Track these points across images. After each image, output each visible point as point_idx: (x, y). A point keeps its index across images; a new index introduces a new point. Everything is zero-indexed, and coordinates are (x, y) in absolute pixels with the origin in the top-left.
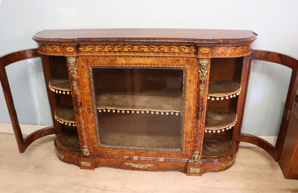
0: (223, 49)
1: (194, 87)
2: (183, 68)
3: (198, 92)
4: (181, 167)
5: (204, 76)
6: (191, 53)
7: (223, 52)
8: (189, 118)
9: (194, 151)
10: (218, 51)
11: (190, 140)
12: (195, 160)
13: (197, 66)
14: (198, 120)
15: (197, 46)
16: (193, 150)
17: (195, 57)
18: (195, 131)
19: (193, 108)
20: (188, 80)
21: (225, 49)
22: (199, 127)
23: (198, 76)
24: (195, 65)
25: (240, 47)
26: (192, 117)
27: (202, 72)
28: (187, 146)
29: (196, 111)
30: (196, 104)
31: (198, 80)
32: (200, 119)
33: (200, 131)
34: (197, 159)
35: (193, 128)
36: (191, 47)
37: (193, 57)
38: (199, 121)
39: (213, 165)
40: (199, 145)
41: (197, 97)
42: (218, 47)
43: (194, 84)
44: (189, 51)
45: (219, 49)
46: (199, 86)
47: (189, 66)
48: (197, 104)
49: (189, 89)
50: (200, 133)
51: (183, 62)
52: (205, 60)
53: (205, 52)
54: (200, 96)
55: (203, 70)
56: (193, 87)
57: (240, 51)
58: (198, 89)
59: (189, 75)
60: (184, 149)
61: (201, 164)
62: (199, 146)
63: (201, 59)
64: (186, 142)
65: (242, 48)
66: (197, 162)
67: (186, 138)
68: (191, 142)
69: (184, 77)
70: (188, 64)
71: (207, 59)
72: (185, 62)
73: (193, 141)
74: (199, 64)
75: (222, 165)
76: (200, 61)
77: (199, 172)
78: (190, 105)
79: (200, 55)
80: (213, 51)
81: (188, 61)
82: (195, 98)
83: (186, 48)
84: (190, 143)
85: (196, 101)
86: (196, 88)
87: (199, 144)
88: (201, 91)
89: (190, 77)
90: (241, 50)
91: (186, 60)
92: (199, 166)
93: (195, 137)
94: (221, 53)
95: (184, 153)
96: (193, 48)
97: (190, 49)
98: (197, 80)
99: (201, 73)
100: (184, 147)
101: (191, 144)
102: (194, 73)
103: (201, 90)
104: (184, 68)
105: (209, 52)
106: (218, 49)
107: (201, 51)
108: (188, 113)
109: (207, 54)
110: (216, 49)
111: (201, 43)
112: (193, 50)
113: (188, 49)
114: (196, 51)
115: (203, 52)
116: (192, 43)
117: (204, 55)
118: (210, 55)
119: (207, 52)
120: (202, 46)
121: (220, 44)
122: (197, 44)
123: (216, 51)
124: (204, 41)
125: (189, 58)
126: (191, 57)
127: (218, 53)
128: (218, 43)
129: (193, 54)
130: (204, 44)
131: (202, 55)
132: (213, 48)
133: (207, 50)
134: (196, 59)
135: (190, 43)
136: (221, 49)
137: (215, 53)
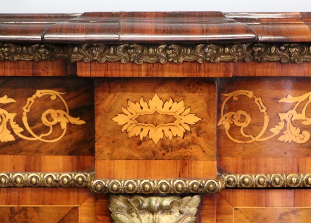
6: (38, 150)
10: (275, 121)
15: (84, 72)
17: (73, 186)
36: (39, 93)
37: (56, 186)
44: (18, 130)
45: (286, 108)
52: (166, 210)
53: (156, 135)
63: (129, 194)
71: (180, 194)
76: (122, 217)
79: (112, 158)
94: (307, 136)
96: (57, 106)
97: (26, 110)
105: (198, 128)
106: (276, 109)
107: (120, 120)
109: (182, 150)
110: (264, 111)
111: (112, 49)
112: (59, 124)
113: (11, 116)
114: (82, 122)
115: (139, 128)
116: (42, 51)
117: (153, 162)
118: (211, 158)
119: (173, 128)
120: (129, 74)
121: (289, 53)
122: (78, 52)
123: (260, 125)
124: (137, 24)
125: (21, 195)
126: (45, 187)
127: (281, 139)
128: (273, 49)
129: (57, 154)
130: (140, 56)
131: (128, 159)
132: (232, 97)
133: (176, 116)
134: (82, 195)
135: (21, 53)
136: (303, 103)
137: (254, 139)
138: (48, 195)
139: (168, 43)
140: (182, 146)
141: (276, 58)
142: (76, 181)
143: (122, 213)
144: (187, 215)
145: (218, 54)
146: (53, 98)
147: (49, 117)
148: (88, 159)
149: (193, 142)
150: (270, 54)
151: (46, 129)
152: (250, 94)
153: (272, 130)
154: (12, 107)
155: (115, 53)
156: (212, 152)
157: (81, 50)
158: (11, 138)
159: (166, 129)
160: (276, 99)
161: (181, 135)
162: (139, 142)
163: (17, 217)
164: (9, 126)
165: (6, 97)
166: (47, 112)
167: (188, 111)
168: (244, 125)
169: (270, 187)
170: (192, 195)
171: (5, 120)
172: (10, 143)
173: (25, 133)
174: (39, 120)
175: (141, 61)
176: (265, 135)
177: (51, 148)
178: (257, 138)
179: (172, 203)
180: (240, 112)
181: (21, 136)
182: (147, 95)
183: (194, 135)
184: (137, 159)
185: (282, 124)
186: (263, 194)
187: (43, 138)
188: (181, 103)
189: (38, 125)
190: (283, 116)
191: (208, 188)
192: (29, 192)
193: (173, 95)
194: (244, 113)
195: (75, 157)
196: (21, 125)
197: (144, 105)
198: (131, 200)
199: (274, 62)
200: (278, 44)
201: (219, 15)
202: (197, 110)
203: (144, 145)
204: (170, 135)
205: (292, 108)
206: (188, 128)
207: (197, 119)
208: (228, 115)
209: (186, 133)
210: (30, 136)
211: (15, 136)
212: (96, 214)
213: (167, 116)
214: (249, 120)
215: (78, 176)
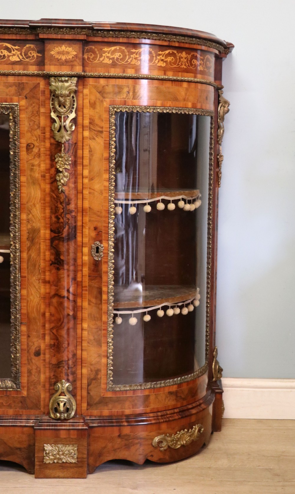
0: (115, 51)
1: (43, 165)
2: (8, 109)
3: (54, 181)
4: (17, 449)
5: (65, 126)
6: (27, 64)
7: (117, 59)
8: (35, 266)
9: (55, 383)
10: (101, 56)
11: (43, 347)
12: (60, 413)
13: (47, 102)
14: (58, 269)
15: (41, 36)
16: (53, 380)
17: (38, 76)
18: (53, 310)
19: (42, 232)
20: (25, 145)
21: (123, 52)
22: (65, 294)
23: (51, 130)
24: (42, 98)
25: (167, 52)
26: (42, 264)
27: (59, 117)
28: (34, 367)
29: (52, 240)
30: (51, 218)
31: (51, 144)
32: (66, 267)
33: (68, 308)
34: (67, 410)
35: (48, 299)
36: (27, 46)
37: (33, 75)
38: (64, 274)
39: (119, 436)
40: (68, 360)
41: (51, 197)
42: (100, 47)
43: (42, 158)
44: (21, 57)
45: (105, 52)
46: (55, 159)
47: (23, 103)
48: (53, 217)
49: (28, 173)
50: (68, 315)
51: (7, 90)
52: (67, 81)
53: (64, 58)
54: (59, 189)
55: (62, 110)
56: (39, 165)
57: (166, 62)
58: (53, 170)
59: (26, 129)
60: (24, 380)
61: (80, 428)
62: (70, 362)
63: (55, 76)
64: (28, 351)
65: (173, 54)
66: (65, 419)
67: (29, 336)
68: (44, 354)
69: (11, 136)
70: (20, 95)
71: (71, 76)
72: (13, 89)
73: (51, 346)
74: (51, 92)
75: (152, 439)
76: (53, 84)
77: (73, 461)
78: (34, 225)
79: (50, 65)
80: (88, 58)
81: (20, 87)
82: (48, 199)
83: (14, 47)
84: (42, 356)
85: (51, 209)
86: (48, 166)
87: (70, 356)
88: (61, 174)
89: (29, 134)
90: (169, 59)
91: (14, 84)
92: (73, 435)
93: (54, 331)
94: (111, 61)
95: (25, 393)
96: (33, 50)
97: (23, 51)
98: (48, 144)
99: (57, 119)
100: (24, 370)
101: (44, 360)
102: (39, 124)
103: (61, 172)
104: (12, 108)
105: (76, 56)
106: (102, 52)
107: (52, 53)
108: (29, 249)
109: (71, 63)
110: (98, 53)
111: (49, 29)
112: (34, 56)
113: (19, 53)
114: (41, 55)
115: (58, 56)
116: (28, 31)
117: (63, 66)
118: (80, 65)
119: (69, 56)
120: (55, 37)
121: (104, 34)
122: (39, 30)
123: (97, 57)
124: (57, 21)
125: (22, 78)
126: (29, 76)
127: (103, 62)
128: (99, 32)
129: (33, 65)
130: (58, 32)
131: (55, 65)
132: (88, 48)
133: (70, 52)
134: (41, 79)
135: (22, 31)
136: (110, 51)
137: (95, 62)
138: (30, 78)
139: (66, 27)
140: (72, 61)
141: (100, 35)
142: (39, 74)
143: (53, 82)
144: (73, 83)
145: (82, 32)
146: (32, 47)
147: (30, 53)
148: (43, 67)
149: (75, 60)
150: (99, 34)
151: (30, 57)
152: (93, 47)
153: (100, 59)
154: (19, 50)
155: (50, 31)
156: (81, 63)
157: (40, 29)
158: (19, 60)
159: (67, 56)
160: (101, 49)
161: (71, 58)
162: (58, 60)
163: (21, 85)
164: (18, 56)
165: (17, 46)
166: (30, 52)
167: (73, 50)
168: (92, 57)
169: (99, 77)
170: (75, 77)
171: (17, 54)
172: (18, 61)
173: (23, 58)
174: (27, 54)
175: (59, 33)
176: (98, 61)
177: (31, 63)
178: (96, 62)
179: (68, 79)
180: (90, 53)
181: (22, 59)
182: (61, 45)
183: (75, 58)
184: (58, 65)
185: (103, 57)
186: (97, 79)
187: (29, 60)
188: (71, 48)
189: (27, 56)
190: (104, 55)
191: (79, 74)
192: (24, 78)
193: (69, 45)
194: (92, 53)
195: (39, 66)
196: (22, 56)
197: (60, 48)
198: (56, 78)
199: (100, 36)
200: (101, 30)
201: (82, 20)
202: (76, 50)
203: (60, 61)
204: (68, 58)
205: (106, 52)
206: (73, 56)
207: (76, 53)
208: (87, 54)
209: (73, 57)
210: (25, 59)
211: (20, 59)
212: (45, 84)
213: (67, 52)
214: (93, 55)
215: (40, 72)
